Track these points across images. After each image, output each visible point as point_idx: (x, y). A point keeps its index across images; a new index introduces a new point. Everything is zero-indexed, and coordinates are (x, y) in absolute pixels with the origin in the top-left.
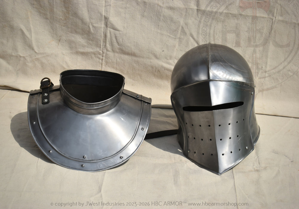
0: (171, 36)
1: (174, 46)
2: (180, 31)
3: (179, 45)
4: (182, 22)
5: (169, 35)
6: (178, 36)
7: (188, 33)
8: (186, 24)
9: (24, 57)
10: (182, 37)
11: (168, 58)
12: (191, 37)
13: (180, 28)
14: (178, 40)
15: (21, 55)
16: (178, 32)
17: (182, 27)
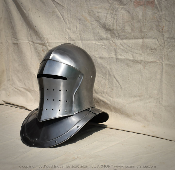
0: (103, 77)
1: (105, 85)
2: (108, 74)
3: (108, 84)
4: (108, 68)
5: (102, 77)
6: (107, 77)
7: (112, 75)
8: (111, 69)
9: (37, 91)
10: (109, 78)
11: (102, 93)
12: (114, 78)
13: (108, 72)
14: (107, 80)
15: (36, 90)
16: (107, 74)
17: (109, 71)
